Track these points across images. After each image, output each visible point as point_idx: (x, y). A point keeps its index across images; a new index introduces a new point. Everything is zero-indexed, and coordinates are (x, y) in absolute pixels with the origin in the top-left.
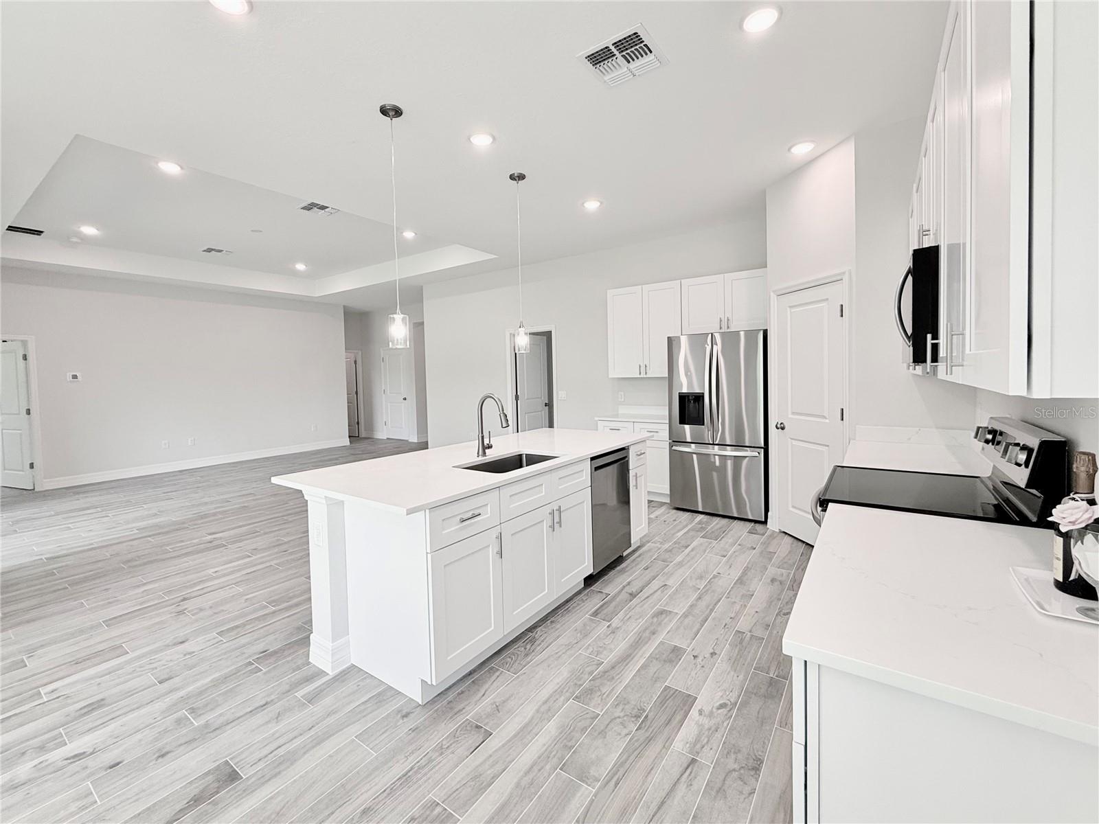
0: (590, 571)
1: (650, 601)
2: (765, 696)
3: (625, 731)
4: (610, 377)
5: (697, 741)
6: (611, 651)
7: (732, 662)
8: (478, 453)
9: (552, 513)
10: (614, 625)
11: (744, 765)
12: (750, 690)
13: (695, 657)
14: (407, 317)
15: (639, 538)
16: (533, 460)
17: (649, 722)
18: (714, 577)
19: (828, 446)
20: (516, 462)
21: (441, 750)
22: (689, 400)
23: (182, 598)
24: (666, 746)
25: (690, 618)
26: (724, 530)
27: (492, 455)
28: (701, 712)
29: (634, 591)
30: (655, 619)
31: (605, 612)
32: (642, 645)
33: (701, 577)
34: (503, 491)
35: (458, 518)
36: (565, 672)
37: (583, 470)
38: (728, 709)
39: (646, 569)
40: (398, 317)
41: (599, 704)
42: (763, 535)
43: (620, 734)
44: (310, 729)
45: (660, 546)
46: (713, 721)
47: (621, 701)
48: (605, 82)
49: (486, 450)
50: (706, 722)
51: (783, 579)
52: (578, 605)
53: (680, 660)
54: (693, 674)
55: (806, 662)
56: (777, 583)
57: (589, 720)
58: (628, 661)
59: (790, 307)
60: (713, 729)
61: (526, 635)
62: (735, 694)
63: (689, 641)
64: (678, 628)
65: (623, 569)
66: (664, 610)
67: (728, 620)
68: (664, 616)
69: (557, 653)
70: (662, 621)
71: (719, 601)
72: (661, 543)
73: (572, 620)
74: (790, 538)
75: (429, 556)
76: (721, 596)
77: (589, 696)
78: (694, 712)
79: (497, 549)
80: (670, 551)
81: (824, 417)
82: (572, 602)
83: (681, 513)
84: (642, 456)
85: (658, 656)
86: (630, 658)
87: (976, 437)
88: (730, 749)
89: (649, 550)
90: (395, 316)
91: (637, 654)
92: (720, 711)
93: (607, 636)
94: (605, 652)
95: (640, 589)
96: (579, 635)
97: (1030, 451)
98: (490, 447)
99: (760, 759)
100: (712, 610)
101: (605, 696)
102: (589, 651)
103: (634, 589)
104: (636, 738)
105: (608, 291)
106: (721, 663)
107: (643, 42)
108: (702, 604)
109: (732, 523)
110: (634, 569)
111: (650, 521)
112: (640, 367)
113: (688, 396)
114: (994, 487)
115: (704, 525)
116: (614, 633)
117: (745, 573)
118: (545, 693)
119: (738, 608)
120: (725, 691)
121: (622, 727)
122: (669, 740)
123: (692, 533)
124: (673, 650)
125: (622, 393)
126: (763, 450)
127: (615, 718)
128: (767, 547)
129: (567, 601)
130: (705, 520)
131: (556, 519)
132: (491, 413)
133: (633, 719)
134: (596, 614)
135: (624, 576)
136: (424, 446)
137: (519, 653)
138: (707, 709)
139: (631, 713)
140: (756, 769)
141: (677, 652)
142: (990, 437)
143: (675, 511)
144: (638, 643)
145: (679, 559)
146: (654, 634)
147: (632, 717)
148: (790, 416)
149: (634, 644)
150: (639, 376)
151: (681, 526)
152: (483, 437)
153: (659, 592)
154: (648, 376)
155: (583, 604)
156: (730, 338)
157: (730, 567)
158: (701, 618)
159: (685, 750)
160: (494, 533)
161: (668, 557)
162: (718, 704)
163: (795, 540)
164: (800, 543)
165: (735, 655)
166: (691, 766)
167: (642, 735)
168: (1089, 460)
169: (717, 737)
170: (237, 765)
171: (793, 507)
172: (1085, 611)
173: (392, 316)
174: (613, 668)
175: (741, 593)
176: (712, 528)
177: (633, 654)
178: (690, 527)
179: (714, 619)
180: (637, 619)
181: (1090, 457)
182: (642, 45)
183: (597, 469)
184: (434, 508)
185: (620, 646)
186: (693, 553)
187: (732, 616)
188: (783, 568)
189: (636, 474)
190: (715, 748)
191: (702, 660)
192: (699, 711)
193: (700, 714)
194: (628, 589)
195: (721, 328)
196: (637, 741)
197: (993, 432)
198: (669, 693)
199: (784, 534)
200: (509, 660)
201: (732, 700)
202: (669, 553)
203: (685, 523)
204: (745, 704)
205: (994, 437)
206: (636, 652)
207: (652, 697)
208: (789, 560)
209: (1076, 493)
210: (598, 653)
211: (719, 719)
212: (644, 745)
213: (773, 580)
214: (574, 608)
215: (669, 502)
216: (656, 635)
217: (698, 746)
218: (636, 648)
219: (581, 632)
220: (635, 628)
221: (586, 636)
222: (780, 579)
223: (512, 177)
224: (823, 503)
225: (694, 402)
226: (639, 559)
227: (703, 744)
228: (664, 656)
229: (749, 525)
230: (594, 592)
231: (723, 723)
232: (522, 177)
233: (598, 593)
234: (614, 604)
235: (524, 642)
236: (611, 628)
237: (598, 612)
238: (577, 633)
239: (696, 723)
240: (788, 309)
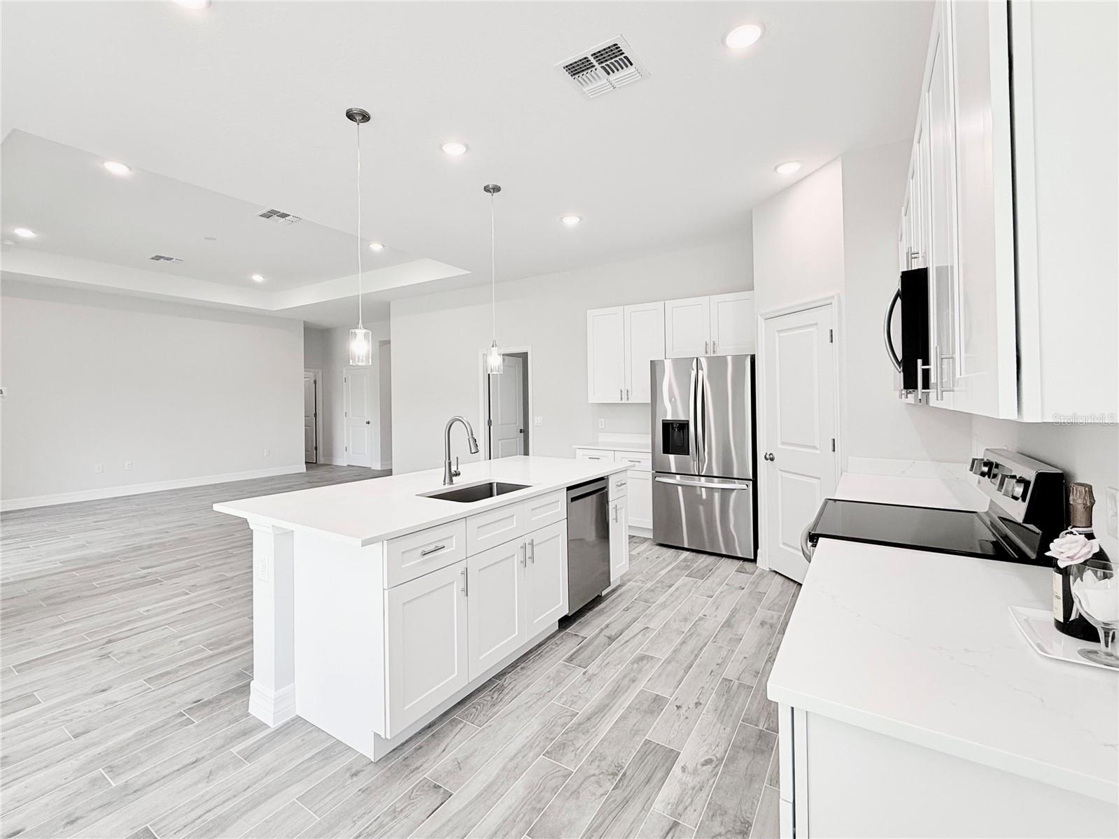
0: (565, 612)
1: (630, 645)
2: (754, 751)
3: (601, 791)
4: (589, 402)
5: (680, 801)
6: (587, 701)
7: (719, 712)
8: (444, 481)
9: (524, 547)
10: (590, 672)
11: (730, 829)
12: (738, 743)
13: (678, 707)
14: (370, 332)
15: (619, 576)
16: (504, 489)
17: (627, 779)
18: (701, 619)
19: (819, 478)
20: (486, 491)
21: (394, 813)
22: (673, 428)
23: (106, 640)
24: (645, 808)
25: (674, 663)
26: (711, 568)
27: (460, 483)
28: (684, 769)
29: (613, 634)
30: (636, 666)
31: (580, 657)
32: (620, 694)
33: (685, 620)
34: (470, 522)
35: (420, 551)
36: (535, 725)
37: (558, 501)
38: (713, 766)
39: (627, 609)
40: (360, 332)
41: (572, 761)
42: (753, 573)
43: (594, 794)
44: (246, 789)
45: (641, 585)
46: (698, 779)
47: (597, 757)
48: (584, 93)
49: (454, 478)
50: (691, 781)
51: (774, 621)
52: (552, 649)
53: (662, 710)
54: (676, 726)
55: (793, 708)
56: (767, 626)
57: (560, 778)
58: (605, 712)
59: (778, 331)
60: (697, 788)
61: (494, 682)
62: (721, 749)
63: (672, 690)
64: (660, 675)
65: (601, 610)
66: (646, 655)
67: (714, 667)
68: (645, 662)
69: (527, 703)
70: (643, 667)
71: (705, 645)
72: (643, 582)
73: (544, 666)
74: (782, 577)
75: (386, 592)
76: (706, 640)
77: (561, 751)
78: (676, 769)
79: (463, 585)
80: (652, 591)
81: (814, 447)
82: (544, 647)
83: (664, 550)
84: (622, 487)
85: (638, 706)
86: (608, 708)
87: (971, 470)
88: (715, 811)
89: (629, 590)
90: (357, 331)
91: (615, 703)
92: (705, 768)
93: (582, 685)
94: (580, 702)
95: (619, 633)
96: (552, 683)
97: (1026, 483)
98: (457, 474)
99: (748, 822)
100: (697, 656)
101: (579, 751)
102: (563, 700)
103: (612, 632)
104: (613, 798)
105: (588, 311)
106: (706, 715)
107: (623, 53)
108: (688, 648)
109: (720, 560)
110: (613, 610)
111: (631, 558)
112: (621, 391)
113: (672, 424)
114: (991, 522)
115: (689, 563)
116: (590, 680)
117: (732, 615)
118: (513, 747)
119: (726, 653)
120: (711, 746)
121: (596, 786)
122: (649, 801)
123: (677, 571)
124: (655, 699)
125: (603, 420)
126: (751, 482)
127: (590, 776)
128: (757, 587)
129: (539, 646)
130: (691, 557)
131: (529, 554)
132: (460, 437)
133: (610, 777)
134: (570, 659)
135: (602, 618)
136: (387, 473)
137: (485, 702)
138: (690, 767)
139: (607, 771)
140: (744, 833)
141: (658, 702)
142: (986, 469)
143: (658, 547)
144: (615, 693)
145: (662, 599)
146: (634, 681)
147: (609, 774)
148: (780, 446)
149: (612, 693)
150: (621, 402)
151: (666, 563)
152: (450, 463)
153: (640, 636)
154: (629, 402)
155: (557, 648)
156: (717, 363)
157: (717, 608)
158: (686, 665)
159: (666, 811)
160: (459, 568)
161: (650, 597)
162: (703, 759)
163: (787, 580)
164: (792, 583)
165: (722, 705)
166: (673, 830)
167: (619, 795)
168: (1085, 491)
169: (701, 797)
170: (159, 833)
171: (784, 544)
172: (1087, 654)
173: (353, 331)
174: (589, 719)
175: (728, 638)
176: (699, 565)
177: (611, 705)
178: (674, 564)
179: (699, 666)
180: (615, 665)
181: (1087, 489)
182: (622, 57)
183: (573, 499)
184: (392, 539)
185: (597, 695)
186: (677, 593)
187: (719, 663)
188: (774, 610)
189: (616, 506)
190: (698, 812)
191: (686, 711)
192: (682, 767)
193: (683, 771)
194: (607, 632)
195: (706, 352)
196: (614, 801)
197: (989, 464)
198: (649, 748)
199: (774, 574)
200: (474, 710)
201: (718, 755)
202: (652, 593)
203: (669, 561)
204: (732, 759)
205: (990, 469)
206: (614, 701)
207: (630, 752)
208: (780, 601)
209: (1074, 527)
210: (573, 703)
211: (704, 776)
212: (622, 806)
213: (763, 624)
214: (547, 652)
215: (652, 537)
216: (635, 683)
217: (681, 808)
218: (614, 698)
219: (554, 679)
220: (613, 675)
221: (559, 684)
222: (770, 621)
223: (487, 189)
224: (813, 538)
225: (679, 430)
226: (619, 599)
227: (687, 804)
228: (645, 707)
229: (738, 564)
230: (570, 635)
231: (708, 780)
232: (497, 189)
233: (574, 637)
234: (591, 648)
235: (491, 691)
236: (587, 674)
237: (574, 657)
238: (550, 681)
239: (678, 782)
240: (776, 333)
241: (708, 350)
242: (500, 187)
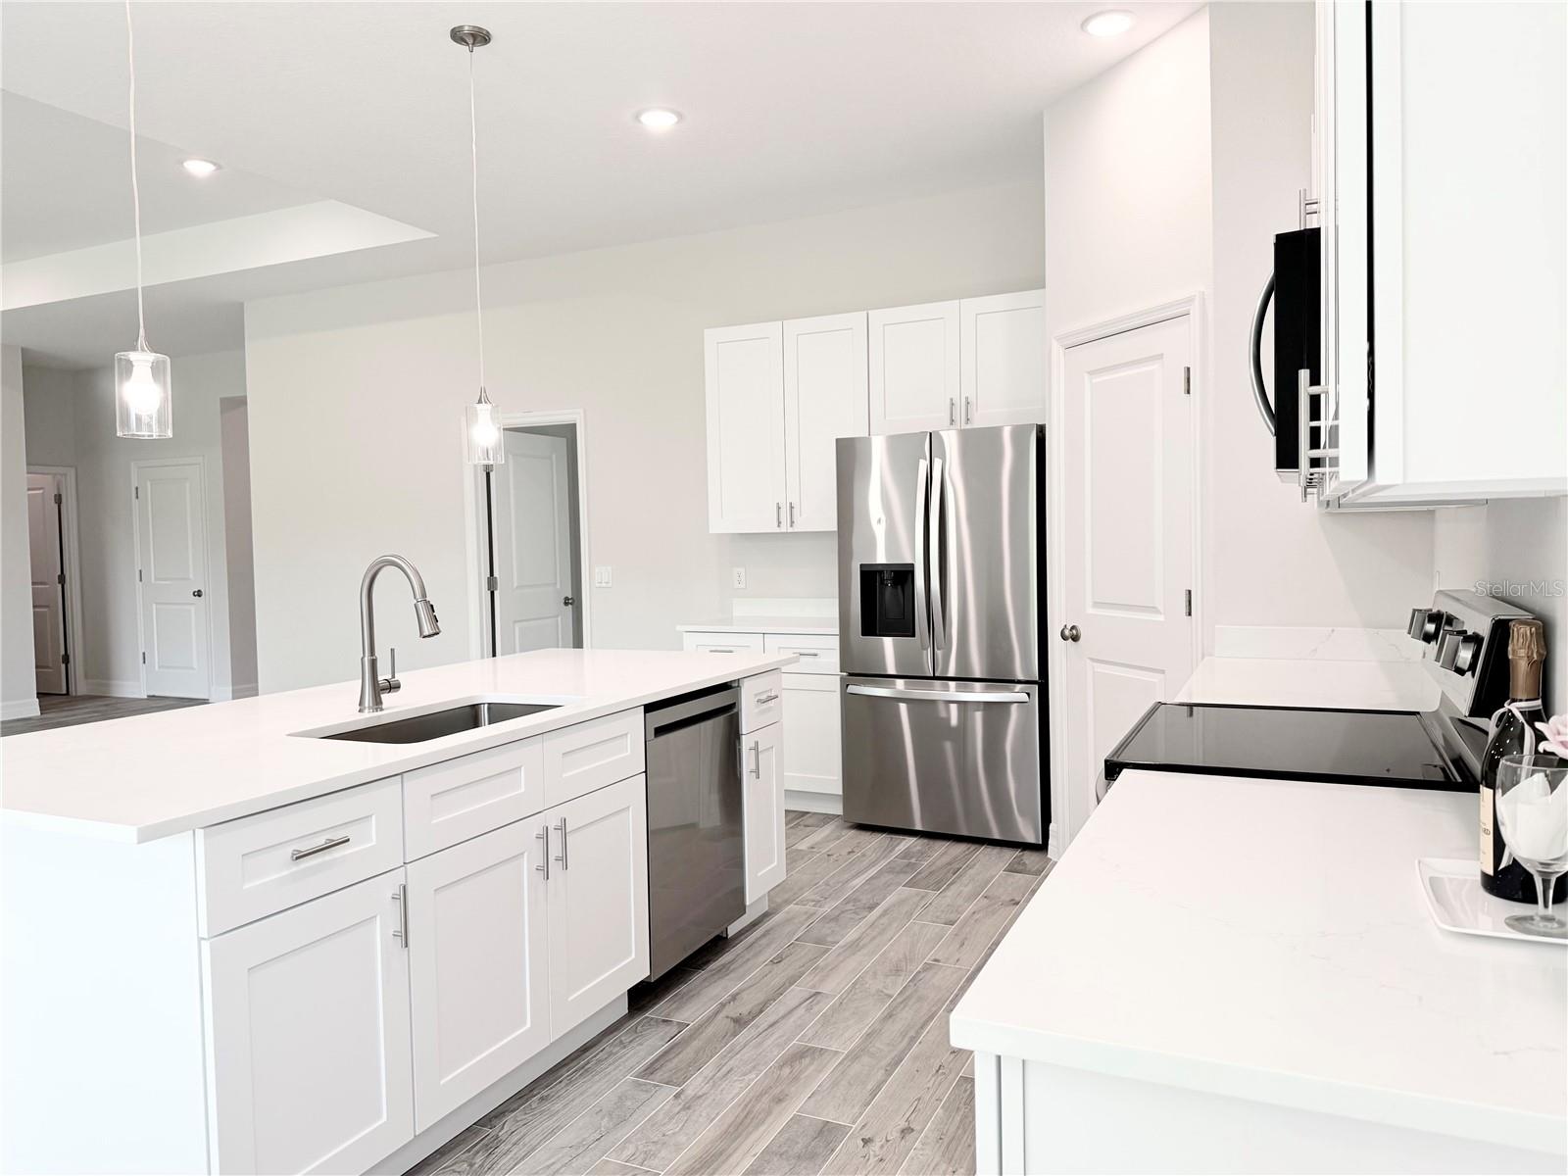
0: (641, 972)
1: (778, 1032)
4: (711, 532)
6: (678, 1148)
7: (946, 1140)
8: (361, 703)
9: (545, 835)
10: (690, 1092)
13: (866, 1141)
14: (169, 360)
15: (767, 890)
16: (502, 712)
18: (927, 968)
19: (1163, 672)
20: (462, 718)
22: (882, 580)
25: (865, 1059)
27: (397, 707)
29: (745, 1012)
30: (787, 1070)
31: (671, 1065)
32: (750, 1129)
33: (897, 971)
34: (411, 782)
35: (289, 850)
37: (626, 734)
39: (778, 961)
40: (142, 360)
42: (1038, 873)
45: (812, 910)
49: (385, 697)
52: (611, 1054)
53: (833, 1151)
55: (999, 1057)
58: (715, 1164)
59: (1090, 373)
61: (476, 1134)
63: (856, 1110)
64: (835, 1084)
65: (724, 966)
66: (810, 1048)
67: (947, 1058)
68: (807, 1061)
69: (549, 1166)
70: (802, 1072)
71: (931, 1018)
72: (816, 903)
73: (591, 1091)
75: (206, 945)
76: (934, 1009)
79: (396, 925)
80: (836, 919)
81: (1154, 610)
82: (595, 1049)
83: (865, 836)
84: (772, 703)
85: (783, 1149)
86: (723, 1157)
87: (1409, 633)
89: (788, 921)
90: (133, 356)
91: (736, 1148)
93: (672, 1118)
94: (663, 1153)
95: (757, 1009)
96: (604, 1121)
97: (1476, 639)
98: (393, 687)
100: (913, 1040)
102: (627, 1154)
103: (742, 1008)
105: (704, 332)
106: (921, 1151)
108: (895, 1027)
109: (976, 850)
110: (749, 964)
111: (793, 857)
112: (778, 510)
113: (881, 572)
115: (913, 860)
116: (689, 1108)
123: (886, 878)
124: (821, 1132)
125: (742, 570)
126: (1037, 687)
129: (585, 1049)
130: (918, 848)
131: (555, 850)
132: (394, 598)
134: (650, 1070)
135: (725, 981)
141: (827, 1134)
142: (1431, 628)
143: (853, 832)
144: (741, 1127)
145: (852, 935)
146: (780, 1101)
148: (1090, 610)
149: (731, 1130)
150: (778, 530)
151: (865, 863)
152: (373, 663)
153: (801, 1011)
154: (797, 529)
155: (622, 1052)
157: (965, 945)
158: (888, 1059)
160: (389, 886)
161: (829, 931)
165: (953, 1129)
173: (122, 354)
176: (935, 865)
177: (730, 1151)
178: (883, 864)
179: (916, 1058)
180: (744, 1076)
181: (1533, 629)
183: (660, 731)
184: (218, 824)
185: (699, 1136)
186: (884, 920)
189: (757, 743)
191: (882, 1147)
194: (733, 1010)
195: (953, 421)
197: (1436, 618)
202: (832, 924)
203: (873, 857)
205: (1436, 625)
206: (735, 1144)
209: (1514, 701)
210: (647, 1157)
214: (600, 1061)
215: (840, 812)
216: (784, 1104)
218: (737, 1138)
219: (611, 1113)
220: (739, 1093)
221: (623, 1120)
223: (457, 35)
224: (1113, 770)
225: (895, 585)
226: (764, 941)
228: (798, 1148)
229: (1010, 855)
230: (652, 1023)
232: (481, 38)
233: (663, 1025)
234: (696, 1044)
235: (469, 1151)
236: (682, 1096)
237: (657, 1065)
238: (602, 1119)
240: (1086, 376)
241: (957, 417)
242: (488, 34)
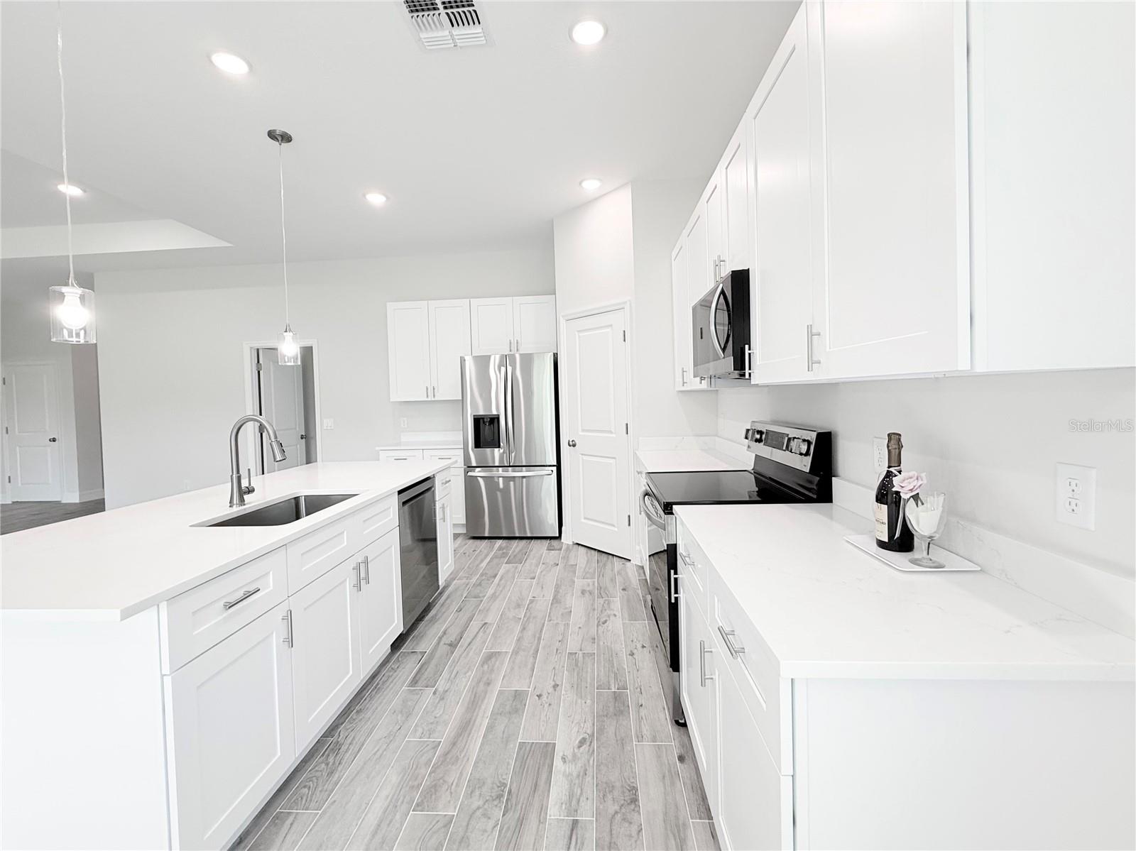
0: (399, 631)
1: (474, 646)
2: (615, 715)
3: (491, 823)
4: (391, 400)
5: (571, 796)
6: (446, 723)
7: (575, 686)
8: (231, 502)
9: (358, 568)
10: (441, 689)
11: (622, 802)
12: (601, 713)
13: (539, 696)
14: (91, 292)
15: (446, 575)
16: (317, 504)
17: (514, 796)
18: (531, 602)
19: (614, 458)
20: (292, 510)
22: (484, 422)
24: (542, 821)
25: (522, 653)
26: (524, 551)
28: (564, 759)
29: (453, 640)
30: (486, 667)
31: (425, 676)
32: (480, 703)
33: (519, 606)
34: (292, 550)
35: (221, 604)
36: (393, 777)
37: (389, 508)
38: (588, 744)
39: (460, 610)
41: (449, 802)
42: (560, 549)
43: (485, 831)
45: (467, 581)
46: (579, 764)
47: (476, 785)
48: (420, 39)
49: (246, 496)
50: (574, 769)
51: (591, 588)
52: (389, 677)
53: (525, 705)
54: (543, 717)
56: (587, 595)
57: (443, 830)
58: (469, 728)
59: (578, 331)
60: (581, 774)
61: (324, 745)
62: (589, 724)
63: (528, 681)
64: (512, 669)
65: (432, 617)
66: (492, 653)
67: (558, 644)
68: (493, 660)
69: (375, 754)
70: (493, 666)
71: (543, 627)
72: (467, 578)
73: (384, 701)
74: (584, 548)
75: (168, 680)
76: (543, 621)
77: (433, 797)
78: (558, 762)
79: (286, 635)
80: (479, 585)
81: (611, 432)
82: (379, 677)
83: (478, 542)
84: (447, 484)
85: (501, 710)
86: (471, 723)
87: (746, 438)
88: (605, 790)
89: (456, 590)
90: (64, 289)
91: (477, 716)
92: (582, 749)
93: (436, 707)
94: (439, 728)
95: (459, 637)
96: (399, 718)
98: (250, 490)
99: (634, 787)
100: (539, 639)
101: (453, 787)
102: (418, 734)
103: (452, 638)
104: (506, 826)
105: (388, 304)
106: (566, 694)
107: (473, 5)
108: (529, 633)
110: (445, 614)
112: (427, 389)
113: (483, 419)
115: (505, 551)
116: (443, 698)
117: (557, 592)
118: (372, 818)
119: (562, 629)
120: (580, 724)
121: (485, 820)
122: (543, 809)
123: (496, 561)
124: (515, 696)
125: (405, 419)
126: (555, 468)
127: (474, 812)
128: (568, 560)
129: (373, 677)
130: (504, 544)
131: (363, 575)
133: (495, 803)
134: (414, 682)
135: (436, 625)
136: (97, 506)
137: (318, 774)
138: (569, 753)
139: (491, 796)
140: (634, 801)
141: (519, 696)
143: (471, 541)
144: (474, 703)
145: (490, 591)
146: (489, 684)
147: (494, 800)
148: (580, 433)
149: (470, 706)
150: (427, 399)
151: (483, 554)
153: (481, 634)
154: (436, 399)
155: (396, 673)
156: (528, 360)
157: (542, 588)
158: (532, 652)
159: (562, 813)
160: (280, 612)
161: (478, 591)
162: (577, 742)
163: (588, 550)
164: (593, 551)
165: (576, 680)
166: (574, 832)
167: (513, 817)
169: (588, 782)
171: (585, 518)
173: (57, 288)
174: (454, 744)
175: (560, 613)
176: (514, 551)
177: (473, 718)
178: (492, 553)
179: (544, 648)
180: (465, 674)
182: (471, 9)
183: (405, 503)
185: (455, 713)
186: (503, 582)
187: (560, 639)
188: (587, 578)
189: (443, 505)
190: (590, 798)
191: (547, 698)
192: (562, 758)
193: (565, 762)
194: (446, 640)
195: (511, 351)
196: (509, 828)
197: (759, 432)
198: (526, 751)
199: (577, 546)
200: (306, 790)
201: (589, 732)
202: (479, 588)
203: (486, 551)
204: (601, 731)
205: (760, 435)
206: (475, 714)
207: (508, 764)
208: (589, 569)
210: (431, 732)
211: (583, 759)
212: (517, 830)
213: (583, 592)
214: (384, 682)
215: (465, 532)
216: (492, 685)
217: (574, 802)
218: (474, 710)
219: (401, 712)
220: (467, 684)
221: (409, 715)
222: (588, 589)
223: (272, 135)
225: (490, 425)
226: (448, 602)
227: (578, 797)
228: (508, 708)
229: (546, 543)
230: (406, 654)
231: (589, 761)
232: (286, 138)
233: (412, 655)
234: (434, 662)
235: (323, 755)
236: (437, 693)
237: (417, 678)
238: (397, 716)
239: (563, 775)
240: (577, 333)
241: (512, 348)
242: (291, 137)
